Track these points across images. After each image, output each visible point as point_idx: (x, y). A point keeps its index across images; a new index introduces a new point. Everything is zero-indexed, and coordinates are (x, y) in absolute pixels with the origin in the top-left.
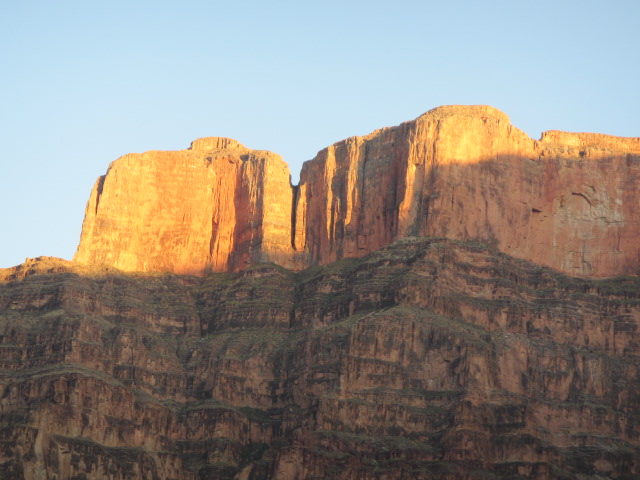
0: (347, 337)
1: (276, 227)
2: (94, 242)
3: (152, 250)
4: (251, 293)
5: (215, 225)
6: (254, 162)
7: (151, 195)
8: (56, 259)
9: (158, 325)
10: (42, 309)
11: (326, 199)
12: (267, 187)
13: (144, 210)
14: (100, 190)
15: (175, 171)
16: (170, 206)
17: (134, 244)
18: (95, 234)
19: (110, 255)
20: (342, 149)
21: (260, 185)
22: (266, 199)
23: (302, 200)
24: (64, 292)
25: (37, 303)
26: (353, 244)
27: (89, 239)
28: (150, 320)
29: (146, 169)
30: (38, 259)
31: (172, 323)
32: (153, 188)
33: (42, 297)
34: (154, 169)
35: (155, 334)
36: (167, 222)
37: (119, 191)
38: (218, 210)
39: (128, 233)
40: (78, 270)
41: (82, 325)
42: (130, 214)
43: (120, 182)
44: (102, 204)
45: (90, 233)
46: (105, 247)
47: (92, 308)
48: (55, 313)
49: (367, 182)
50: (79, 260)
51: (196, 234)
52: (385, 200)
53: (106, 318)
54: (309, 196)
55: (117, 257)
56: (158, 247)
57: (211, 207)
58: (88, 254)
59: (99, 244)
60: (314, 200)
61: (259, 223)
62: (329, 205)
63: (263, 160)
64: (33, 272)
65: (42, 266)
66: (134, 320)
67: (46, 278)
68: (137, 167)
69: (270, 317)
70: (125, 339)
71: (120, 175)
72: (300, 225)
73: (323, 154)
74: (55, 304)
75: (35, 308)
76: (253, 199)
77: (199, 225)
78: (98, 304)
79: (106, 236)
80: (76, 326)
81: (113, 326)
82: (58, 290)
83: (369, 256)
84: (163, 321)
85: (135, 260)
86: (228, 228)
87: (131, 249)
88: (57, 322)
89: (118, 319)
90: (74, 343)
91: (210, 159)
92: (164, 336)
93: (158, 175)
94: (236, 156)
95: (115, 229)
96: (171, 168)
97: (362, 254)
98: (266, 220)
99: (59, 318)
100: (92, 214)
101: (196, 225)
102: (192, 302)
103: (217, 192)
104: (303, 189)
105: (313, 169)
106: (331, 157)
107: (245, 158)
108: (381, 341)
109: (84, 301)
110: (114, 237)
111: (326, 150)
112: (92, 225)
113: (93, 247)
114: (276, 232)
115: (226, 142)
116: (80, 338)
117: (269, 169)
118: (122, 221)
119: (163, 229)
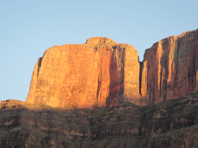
0: (169, 141)
1: (131, 83)
2: (37, 92)
3: (67, 96)
4: (118, 118)
5: (99, 83)
6: (120, 50)
7: (66, 67)
8: (17, 101)
9: (70, 135)
10: (9, 127)
11: (157, 69)
12: (126, 63)
13: (63, 75)
14: (40, 65)
15: (78, 55)
16: (76, 73)
17: (57, 93)
18: (37, 87)
19: (45, 99)
20: (166, 42)
21: (123, 61)
22: (126, 69)
23: (145, 69)
24: (21, 118)
25: (7, 124)
26: (172, 92)
27: (34, 90)
28: (66, 132)
29: (64, 54)
30: (7, 101)
31: (77, 134)
32: (67, 64)
33: (9, 121)
34: (67, 54)
35: (68, 139)
36: (74, 81)
37: (49, 66)
38: (101, 74)
39: (54, 87)
40: (28, 107)
41: (30, 135)
42: (55, 77)
43: (50, 61)
44: (40, 72)
45: (35, 87)
46: (42, 94)
47: (36, 126)
48: (16, 129)
49: (179, 60)
50: (29, 101)
51: (89, 87)
52: (189, 69)
53: (43, 131)
54: (148, 67)
55: (48, 100)
56: (70, 94)
57: (97, 73)
58: (33, 98)
59: (39, 93)
60: (151, 69)
61: (122, 82)
62: (159, 72)
63: (124, 49)
64: (5, 108)
65: (9, 105)
66: (57, 132)
67: (12, 111)
68: (59, 53)
69: (128, 131)
70: (53, 142)
71: (50, 57)
72: (144, 82)
73: (156, 45)
74: (16, 124)
75: (6, 126)
76: (119, 69)
77: (91, 82)
78: (38, 124)
79: (43, 89)
80: (27, 136)
81: (47, 136)
82: (18, 117)
83: (181, 99)
84: (73, 133)
85: (58, 101)
86: (106, 84)
87: (56, 95)
88: (17, 133)
89: (49, 132)
90: (26, 145)
91: (96, 49)
92: (73, 141)
93: (70, 57)
94: (110, 47)
95: (47, 85)
96: (77, 53)
97: (177, 97)
98: (126, 80)
99: (18, 131)
100: (35, 77)
101: (89, 83)
102: (87, 123)
103: (100, 66)
104: (145, 64)
105: (150, 53)
106: (160, 46)
107: (115, 48)
108: (187, 143)
109: (31, 123)
110: (47, 89)
111: (157, 43)
112: (36, 83)
113: (36, 94)
114: (131, 86)
115: (105, 39)
116: (29, 142)
117: (128, 53)
118: (51, 81)
119: (72, 85)
